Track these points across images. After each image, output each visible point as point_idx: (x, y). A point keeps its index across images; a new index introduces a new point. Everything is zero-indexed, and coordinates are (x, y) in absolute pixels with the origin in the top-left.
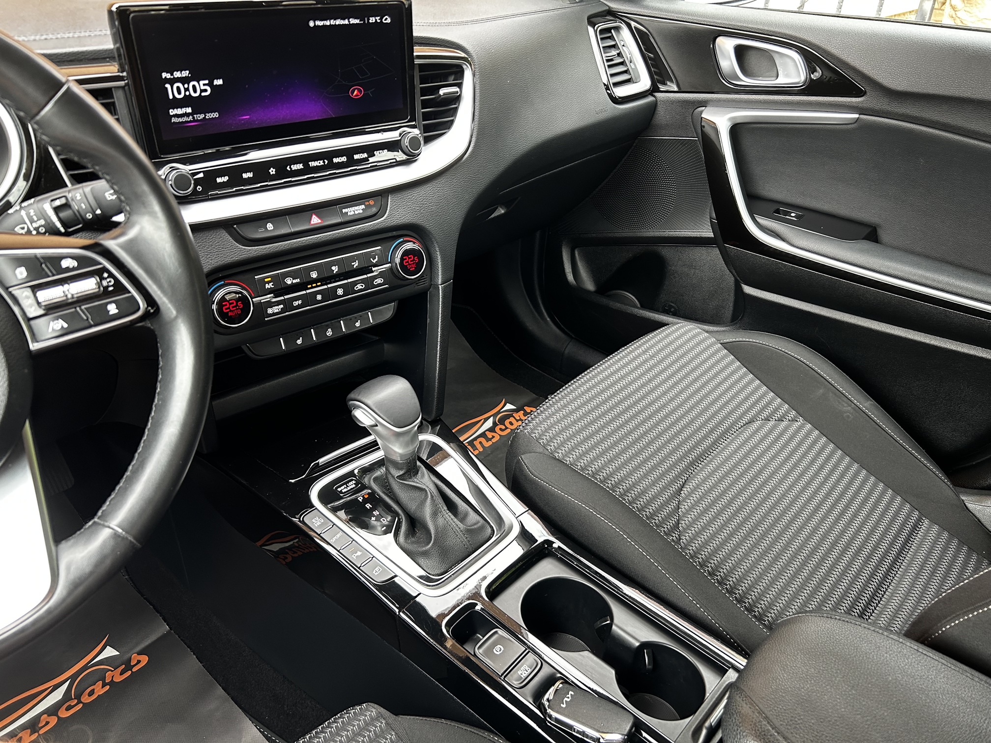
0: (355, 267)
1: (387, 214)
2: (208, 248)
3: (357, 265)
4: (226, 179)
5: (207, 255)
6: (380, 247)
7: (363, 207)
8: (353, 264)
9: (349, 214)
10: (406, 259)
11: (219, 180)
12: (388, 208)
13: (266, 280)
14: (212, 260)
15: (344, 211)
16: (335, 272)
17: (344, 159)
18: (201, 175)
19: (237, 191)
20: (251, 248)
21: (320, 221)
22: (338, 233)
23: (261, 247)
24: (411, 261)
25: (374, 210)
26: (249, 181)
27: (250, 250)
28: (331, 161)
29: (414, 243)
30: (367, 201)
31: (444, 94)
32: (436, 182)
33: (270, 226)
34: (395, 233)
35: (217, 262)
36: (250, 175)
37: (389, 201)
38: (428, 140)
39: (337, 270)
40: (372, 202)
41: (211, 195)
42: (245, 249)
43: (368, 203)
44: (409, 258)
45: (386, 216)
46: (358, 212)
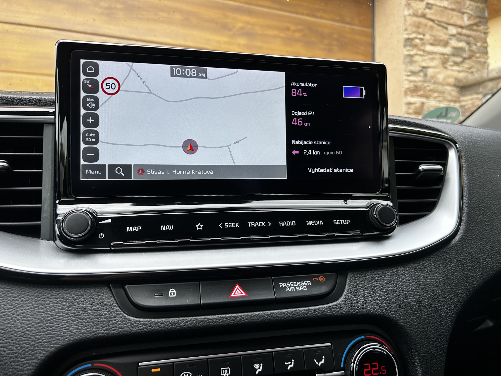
0: (289, 368)
1: (343, 297)
2: (79, 311)
3: (292, 366)
4: (137, 229)
5: (74, 321)
6: (329, 344)
7: (309, 283)
8: (286, 363)
9: (288, 289)
10: (367, 367)
11: (129, 229)
12: (346, 290)
13: (153, 370)
14: (78, 329)
15: (281, 285)
16: (257, 373)
17: (293, 223)
18: (110, 221)
19: (147, 244)
20: (138, 319)
21: (244, 294)
22: (268, 315)
23: (153, 320)
24: (375, 371)
25: (323, 289)
26: (167, 235)
27: (135, 322)
28: (275, 224)
29: (382, 345)
30: (315, 277)
31: (425, 170)
32: (416, 265)
33: (172, 292)
34: (354, 327)
35: (84, 333)
36: (170, 228)
37: (348, 280)
38: (404, 221)
39: (260, 370)
40: (322, 279)
41: (115, 245)
42: (128, 320)
43: (316, 279)
44: (373, 366)
45: (341, 300)
46: (301, 288)
